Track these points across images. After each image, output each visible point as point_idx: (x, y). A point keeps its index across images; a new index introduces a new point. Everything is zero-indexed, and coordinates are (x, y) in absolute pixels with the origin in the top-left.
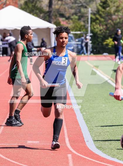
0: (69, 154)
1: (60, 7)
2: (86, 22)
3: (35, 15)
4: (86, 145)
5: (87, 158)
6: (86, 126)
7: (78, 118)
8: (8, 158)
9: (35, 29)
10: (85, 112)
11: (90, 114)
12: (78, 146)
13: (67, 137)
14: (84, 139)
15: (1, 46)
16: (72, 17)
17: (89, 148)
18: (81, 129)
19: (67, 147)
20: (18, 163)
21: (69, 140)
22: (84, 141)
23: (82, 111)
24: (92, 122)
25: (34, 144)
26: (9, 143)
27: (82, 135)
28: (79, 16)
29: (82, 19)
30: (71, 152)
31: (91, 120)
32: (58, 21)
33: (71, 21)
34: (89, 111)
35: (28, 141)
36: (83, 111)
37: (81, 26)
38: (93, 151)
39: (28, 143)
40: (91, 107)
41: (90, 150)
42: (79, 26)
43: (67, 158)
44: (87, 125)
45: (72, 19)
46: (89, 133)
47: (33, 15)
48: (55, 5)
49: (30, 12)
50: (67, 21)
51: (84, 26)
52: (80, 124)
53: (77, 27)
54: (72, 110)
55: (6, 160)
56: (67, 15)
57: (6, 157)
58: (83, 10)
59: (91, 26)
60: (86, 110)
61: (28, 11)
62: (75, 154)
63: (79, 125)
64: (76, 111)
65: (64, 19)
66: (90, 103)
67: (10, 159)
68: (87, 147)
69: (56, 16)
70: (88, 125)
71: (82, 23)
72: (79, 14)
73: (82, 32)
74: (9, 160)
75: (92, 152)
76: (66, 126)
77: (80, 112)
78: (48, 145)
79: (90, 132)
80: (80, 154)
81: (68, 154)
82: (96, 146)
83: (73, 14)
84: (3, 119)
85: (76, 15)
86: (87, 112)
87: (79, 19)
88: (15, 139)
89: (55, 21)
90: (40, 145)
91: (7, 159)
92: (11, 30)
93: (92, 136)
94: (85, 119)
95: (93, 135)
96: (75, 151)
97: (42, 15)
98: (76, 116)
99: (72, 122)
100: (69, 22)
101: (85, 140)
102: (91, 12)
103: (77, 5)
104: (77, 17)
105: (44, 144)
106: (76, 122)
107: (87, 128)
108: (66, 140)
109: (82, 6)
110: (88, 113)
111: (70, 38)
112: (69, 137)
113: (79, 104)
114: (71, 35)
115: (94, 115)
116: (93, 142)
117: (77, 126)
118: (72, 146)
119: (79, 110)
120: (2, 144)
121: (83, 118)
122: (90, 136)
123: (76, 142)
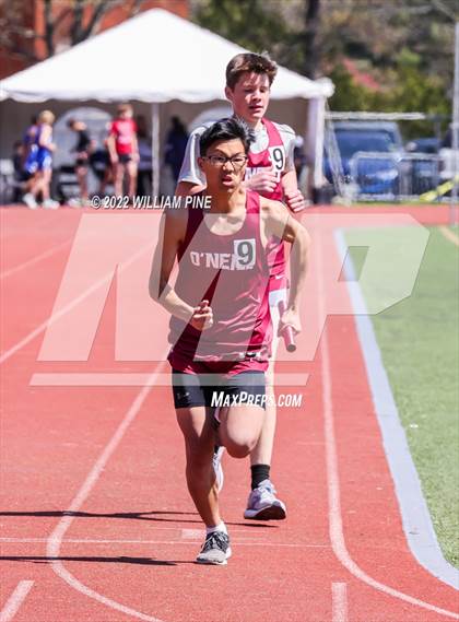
0: (339, 580)
1: (350, 18)
4: (407, 547)
5: (403, 596)
6: (417, 476)
7: (386, 445)
8: (102, 593)
10: (416, 423)
12: (375, 550)
13: (338, 514)
14: (401, 523)
16: (397, 57)
17: (418, 558)
18: (393, 487)
19: (335, 555)
20: (138, 614)
21: (345, 528)
22: (402, 533)
23: (408, 414)
24: (440, 462)
26: (113, 538)
27: (397, 507)
28: (422, 53)
29: (435, 65)
30: (344, 574)
31: (435, 452)
32: (340, 73)
33: (392, 75)
34: (431, 418)
35: (184, 530)
36: (411, 417)
37: (430, 91)
38: (431, 571)
39: (184, 537)
40: (443, 402)
41: (418, 566)
42: (420, 93)
43: (330, 596)
44: (419, 471)
45: (395, 65)
46: (424, 500)
48: (331, 9)
49: (233, 36)
50: (376, 72)
51: (442, 92)
52: (392, 469)
53: (414, 94)
54: (369, 414)
55: (92, 601)
56: (378, 49)
57: (96, 590)
58: (436, 29)
60: (423, 413)
61: (225, 30)
62: (362, 582)
63: (388, 470)
64: (383, 416)
65: (364, 64)
66: (441, 388)
67: (111, 598)
68: (410, 553)
69: (333, 51)
70: (423, 474)
71: (434, 81)
72: (421, 47)
73: (432, 113)
74: (104, 600)
75: (428, 574)
76: (340, 474)
77: (399, 421)
79: (428, 497)
80: (381, 581)
81: (334, 580)
82: (443, 551)
83: (398, 47)
84: (100, 446)
85: (413, 51)
86: (425, 421)
87: (423, 66)
88: (137, 523)
89: (329, 68)
91: (97, 596)
93: (433, 513)
94: (413, 450)
95: (439, 511)
96: (362, 569)
97: (278, 48)
98: (381, 435)
99: (363, 458)
100: (382, 79)
101: (406, 529)
103: (413, 10)
104: (415, 58)
105: (242, 542)
106: (380, 460)
107: (420, 482)
108: (331, 527)
109: (434, 14)
110: (426, 427)
111: (384, 137)
112: (343, 515)
113: (399, 390)
114: (392, 127)
115: (449, 432)
116: (435, 536)
117: (379, 475)
118: (353, 550)
119: (396, 414)
120: (86, 541)
121: (409, 443)
122: (428, 515)
123: (370, 537)
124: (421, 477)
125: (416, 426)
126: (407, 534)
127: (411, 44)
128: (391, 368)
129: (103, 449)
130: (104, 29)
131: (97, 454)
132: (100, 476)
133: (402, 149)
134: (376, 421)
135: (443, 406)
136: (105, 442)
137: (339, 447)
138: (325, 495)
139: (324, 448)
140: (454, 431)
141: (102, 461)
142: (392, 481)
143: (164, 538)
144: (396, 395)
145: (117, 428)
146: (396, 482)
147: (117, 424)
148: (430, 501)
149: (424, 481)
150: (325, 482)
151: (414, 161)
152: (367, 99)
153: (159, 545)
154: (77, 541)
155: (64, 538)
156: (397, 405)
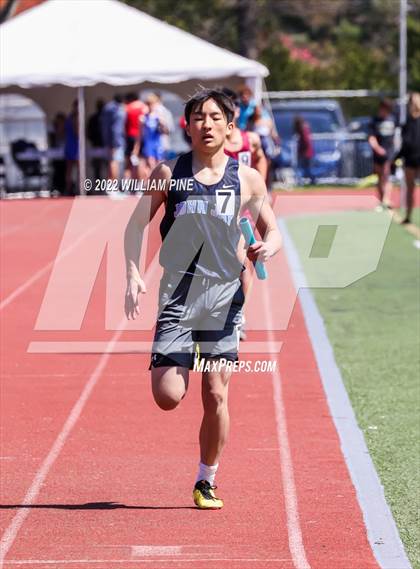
2: (390, 49)
3: (181, 23)
4: (374, 559)
6: (379, 481)
7: (344, 448)
9: (182, 83)
10: (375, 425)
11: (398, 429)
12: (339, 562)
13: (297, 525)
14: (365, 532)
15: (44, 153)
16: (336, 30)
18: (354, 494)
21: (305, 540)
22: (367, 542)
23: (364, 418)
24: (403, 465)
25: (160, 557)
26: (57, 558)
27: (360, 515)
28: (363, 25)
29: (376, 37)
31: (397, 455)
32: (276, 49)
33: (331, 49)
34: (391, 418)
35: (135, 548)
36: (369, 419)
37: (372, 66)
39: (134, 554)
40: (402, 401)
42: (362, 67)
44: (380, 476)
45: (334, 39)
46: (388, 508)
47: (172, 23)
49: (160, 14)
50: (314, 46)
51: (386, 66)
52: (352, 474)
53: (356, 69)
54: (324, 416)
56: (316, 22)
59: (409, 67)
60: (382, 413)
61: (152, 6)
63: (348, 476)
64: (339, 418)
65: (302, 38)
66: (400, 385)
68: (377, 565)
69: (268, 24)
70: (385, 479)
71: (377, 55)
72: (361, 19)
73: (376, 91)
76: (297, 482)
77: (356, 423)
78: (217, 562)
79: (393, 504)
82: (412, 562)
83: (337, 19)
84: (39, 459)
85: (353, 22)
86: (385, 423)
87: (364, 38)
88: (84, 541)
89: (263, 45)
90: (183, 563)
92: (81, 87)
93: (398, 521)
94: (373, 453)
95: (405, 519)
97: (208, 24)
98: (338, 439)
99: (321, 463)
100: (321, 52)
101: (371, 538)
102: (410, 8)
104: (355, 30)
105: (196, 557)
106: (340, 463)
107: (382, 487)
108: (290, 539)
111: (326, 117)
112: (303, 526)
113: (355, 390)
114: (333, 105)
115: (411, 433)
116: (402, 546)
117: (339, 481)
118: (316, 563)
119: (353, 415)
120: (30, 562)
121: (368, 446)
122: (394, 523)
123: (332, 548)
124: (383, 482)
125: (376, 428)
126: (372, 544)
127: (350, 15)
128: (344, 366)
129: (42, 461)
130: (21, 10)
131: (36, 467)
132: (41, 491)
133: (345, 129)
134: (333, 424)
135: (402, 405)
136: (44, 454)
137: (293, 452)
138: (282, 504)
139: (278, 453)
140: (416, 432)
141: (41, 475)
142: (353, 487)
143: (113, 557)
144: (351, 395)
145: (55, 438)
146: (357, 488)
147: (54, 435)
148: (395, 508)
149: (386, 488)
150: (282, 491)
151: (357, 141)
152: (306, 77)
153: (108, 564)
154: (20, 562)
155: (6, 558)
156: (353, 406)
